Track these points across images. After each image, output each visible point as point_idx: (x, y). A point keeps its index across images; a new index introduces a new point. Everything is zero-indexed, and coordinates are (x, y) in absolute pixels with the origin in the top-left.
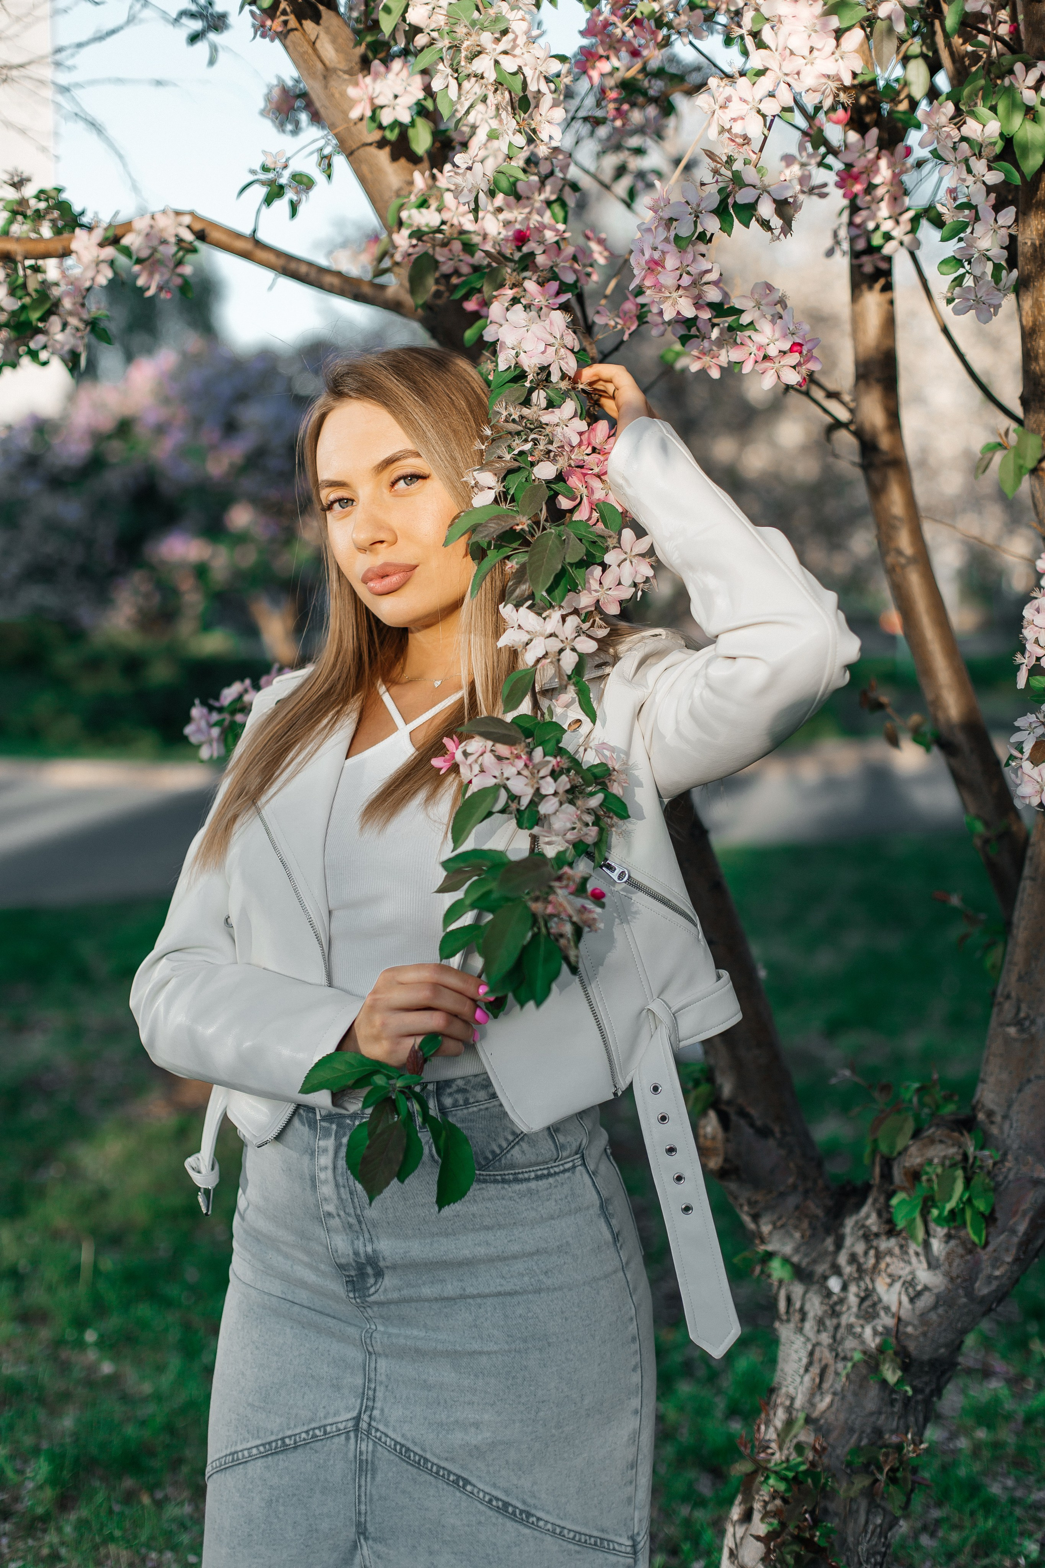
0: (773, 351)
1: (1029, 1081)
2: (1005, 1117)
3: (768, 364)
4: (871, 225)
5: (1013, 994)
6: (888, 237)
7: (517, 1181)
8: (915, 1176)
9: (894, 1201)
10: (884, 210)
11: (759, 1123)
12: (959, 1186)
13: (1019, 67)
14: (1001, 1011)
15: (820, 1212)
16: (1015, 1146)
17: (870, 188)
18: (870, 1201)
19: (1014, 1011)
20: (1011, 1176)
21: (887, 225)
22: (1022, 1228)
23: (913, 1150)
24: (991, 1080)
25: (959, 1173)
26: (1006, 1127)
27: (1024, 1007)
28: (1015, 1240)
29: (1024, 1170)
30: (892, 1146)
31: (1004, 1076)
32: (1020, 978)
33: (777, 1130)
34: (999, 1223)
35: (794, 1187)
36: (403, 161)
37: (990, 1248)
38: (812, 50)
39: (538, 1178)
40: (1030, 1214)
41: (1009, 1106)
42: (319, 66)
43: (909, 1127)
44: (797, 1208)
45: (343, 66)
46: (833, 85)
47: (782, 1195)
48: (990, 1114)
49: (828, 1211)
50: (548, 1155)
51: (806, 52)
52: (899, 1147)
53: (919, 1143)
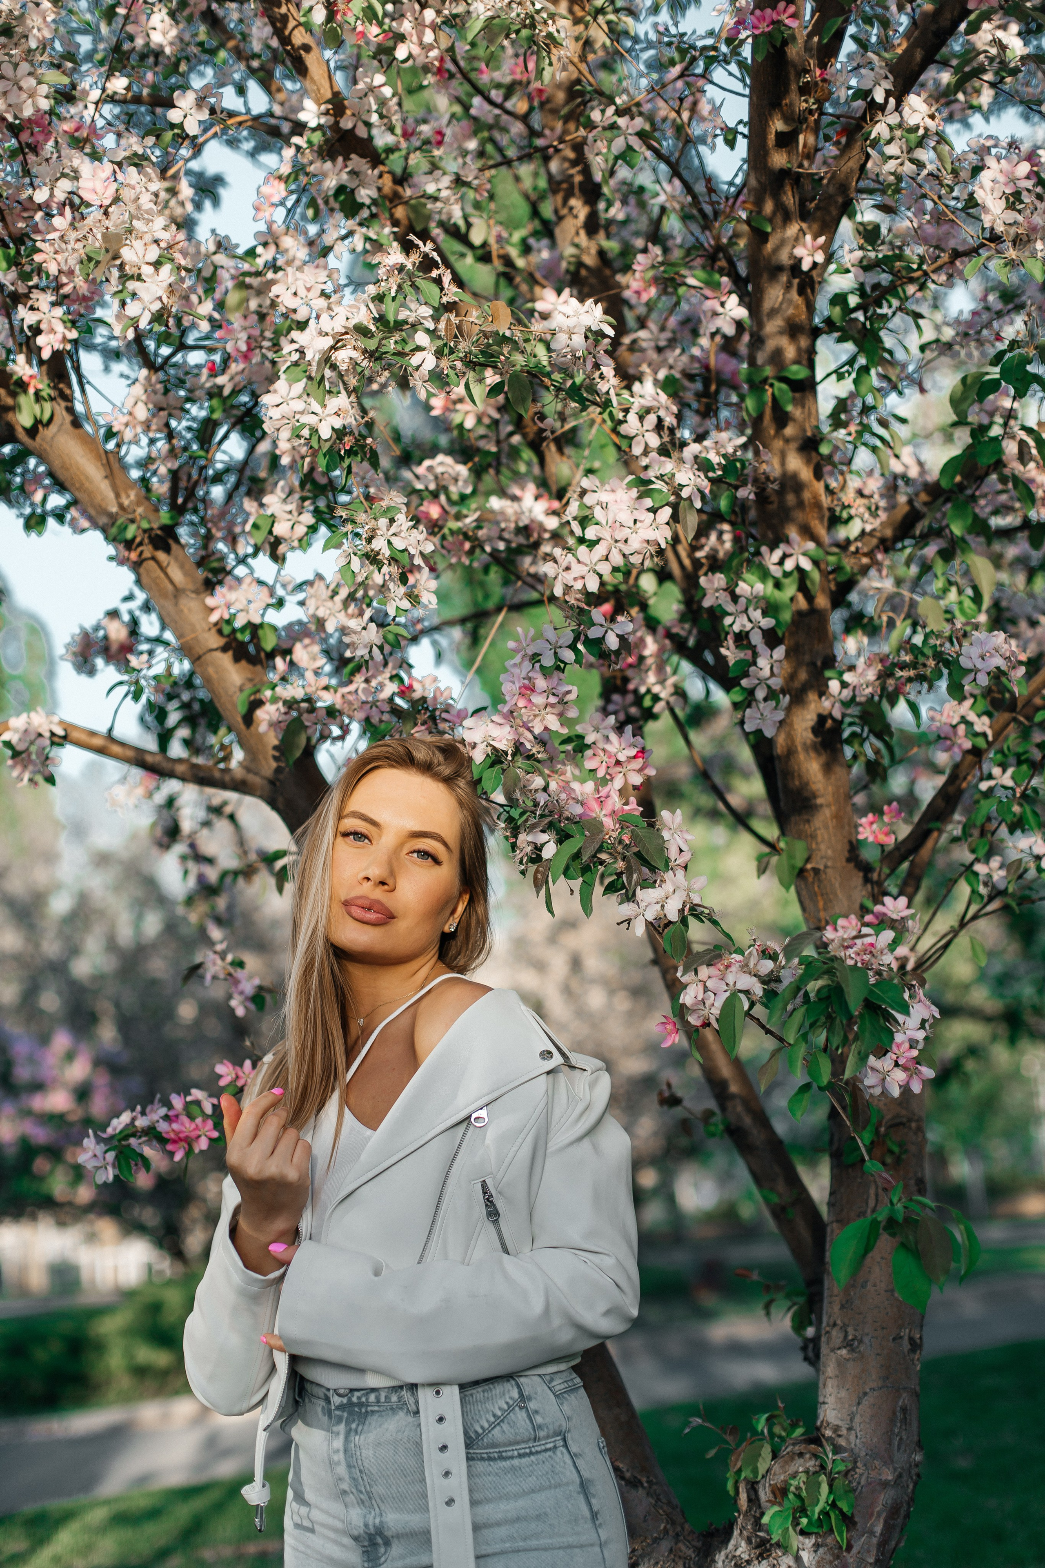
0: (622, 757)
1: (865, 1394)
2: (850, 1429)
3: (618, 769)
4: (643, 690)
5: (839, 1322)
6: (656, 698)
7: (501, 1458)
8: (781, 1492)
9: (765, 1520)
10: (651, 678)
11: (628, 1475)
12: (825, 1489)
13: (764, 549)
14: (829, 1339)
15: (691, 1553)
16: (863, 1454)
17: (642, 659)
18: (736, 1533)
19: (841, 1335)
20: (863, 1482)
21: (656, 689)
22: (878, 1529)
23: (776, 1468)
24: (830, 1400)
25: (823, 1478)
26: (852, 1438)
27: (850, 1330)
28: (875, 1540)
29: (873, 1474)
30: (755, 1471)
31: (843, 1394)
32: (842, 1307)
33: (644, 1480)
34: (859, 1526)
35: (666, 1531)
36: (244, 663)
37: (854, 1551)
38: (635, 521)
39: (520, 1456)
40: (884, 1515)
41: (852, 1420)
42: (170, 587)
43: (766, 1451)
44: (671, 1551)
45: (191, 586)
46: (653, 549)
47: (656, 1540)
48: (836, 1429)
49: (698, 1551)
50: (526, 1435)
51: (631, 524)
52: (762, 1471)
53: (780, 1461)
